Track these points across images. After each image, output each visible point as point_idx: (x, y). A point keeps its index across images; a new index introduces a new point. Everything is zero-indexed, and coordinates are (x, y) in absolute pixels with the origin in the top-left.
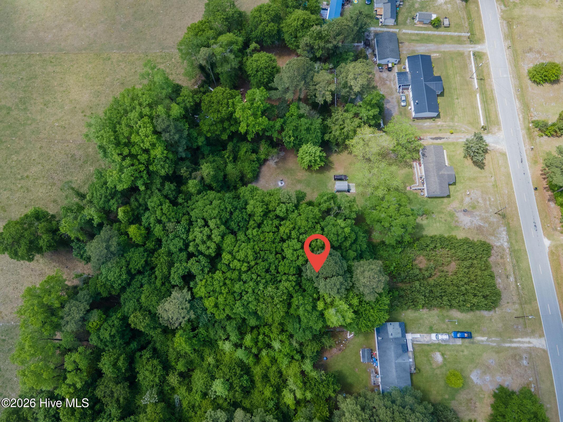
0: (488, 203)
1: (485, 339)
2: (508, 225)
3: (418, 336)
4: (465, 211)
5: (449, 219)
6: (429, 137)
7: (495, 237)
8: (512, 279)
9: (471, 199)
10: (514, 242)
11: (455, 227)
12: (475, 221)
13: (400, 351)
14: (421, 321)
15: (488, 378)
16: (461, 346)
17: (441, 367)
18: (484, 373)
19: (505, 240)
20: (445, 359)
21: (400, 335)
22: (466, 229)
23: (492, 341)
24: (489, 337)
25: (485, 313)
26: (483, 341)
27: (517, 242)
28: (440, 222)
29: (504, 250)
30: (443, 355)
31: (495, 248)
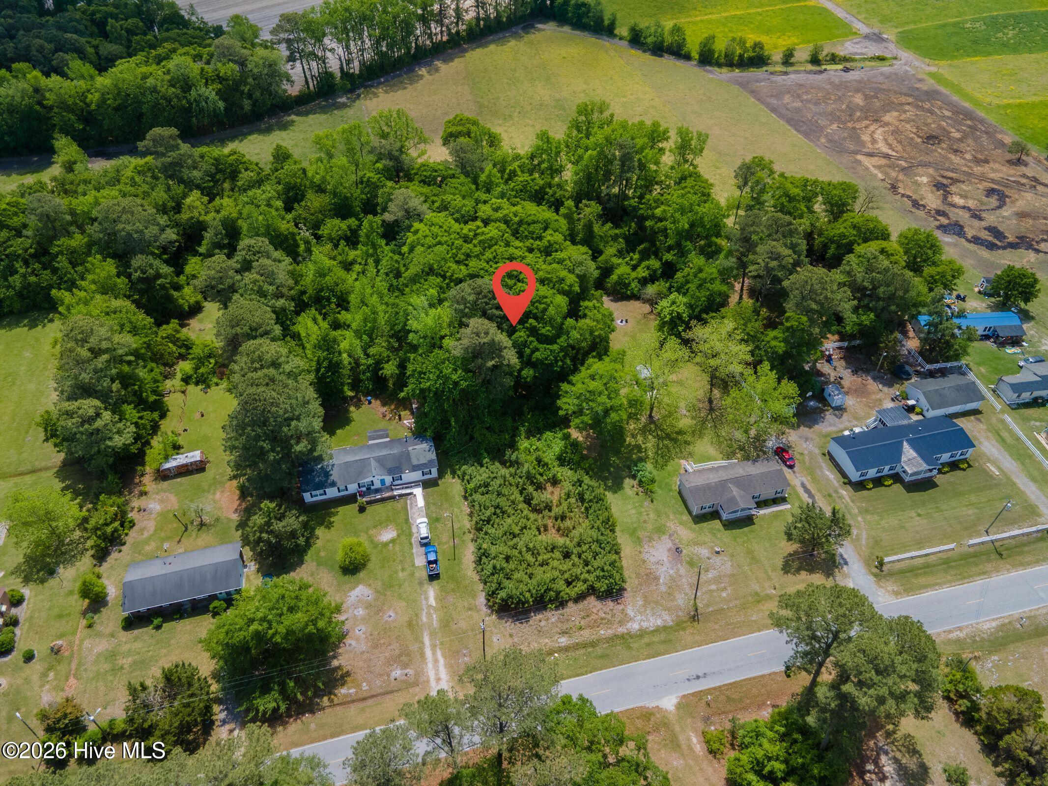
0: (713, 587)
1: (432, 601)
2: (679, 626)
3: (421, 502)
4: (678, 550)
5: (650, 527)
6: (804, 479)
7: (644, 606)
8: (563, 641)
9: (709, 558)
10: (646, 640)
11: (638, 538)
12: (664, 569)
13: (389, 465)
14: (446, 505)
15: (360, 612)
16: (413, 565)
17: (372, 541)
18: (368, 606)
19: (645, 625)
20: (386, 544)
21: (415, 462)
22: (642, 556)
23: (429, 615)
24: (435, 609)
25: (481, 599)
26: (427, 599)
27: (648, 645)
28: (640, 514)
29: (621, 623)
30: (393, 541)
31: (620, 607)
